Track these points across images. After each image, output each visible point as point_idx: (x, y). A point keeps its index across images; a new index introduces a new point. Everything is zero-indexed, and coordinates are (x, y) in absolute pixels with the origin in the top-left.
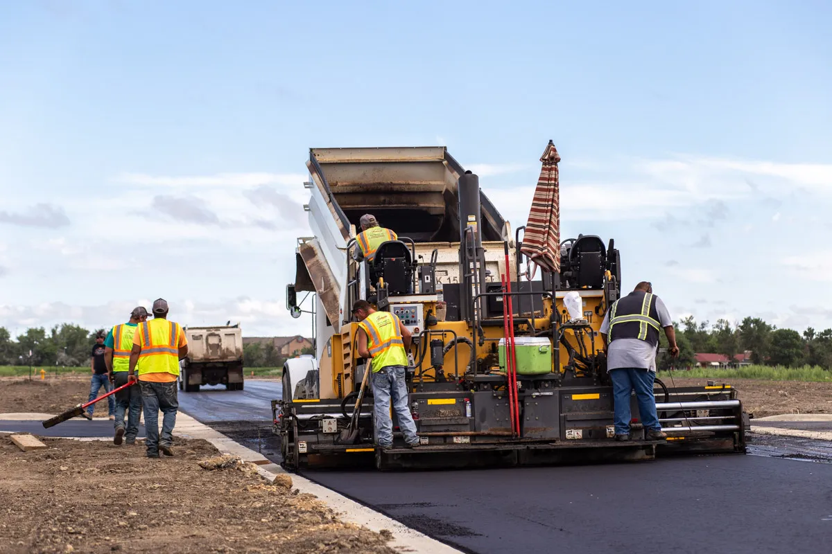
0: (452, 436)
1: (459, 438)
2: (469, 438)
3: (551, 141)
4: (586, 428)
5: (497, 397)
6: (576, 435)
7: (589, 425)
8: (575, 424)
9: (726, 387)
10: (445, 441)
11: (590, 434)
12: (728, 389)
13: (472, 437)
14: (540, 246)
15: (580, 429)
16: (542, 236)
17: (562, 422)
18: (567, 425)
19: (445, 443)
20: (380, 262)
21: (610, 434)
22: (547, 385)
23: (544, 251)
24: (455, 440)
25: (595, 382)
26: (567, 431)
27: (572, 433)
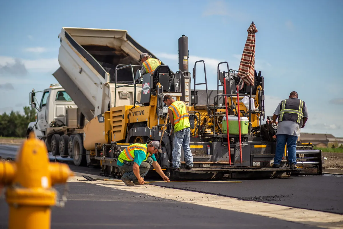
0: (202, 164)
1: (206, 165)
2: (210, 165)
3: (253, 22)
4: (262, 161)
5: (224, 145)
6: (257, 165)
7: (263, 160)
8: (257, 159)
9: (310, 144)
10: (199, 166)
11: (263, 164)
12: (311, 145)
13: (212, 165)
14: (246, 72)
15: (259, 161)
16: (247, 67)
17: (251, 158)
18: (254, 160)
19: (199, 167)
20: (157, 75)
21: (272, 164)
22: (245, 140)
23: (247, 75)
24: (204, 166)
25: (261, 139)
26: (253, 163)
27: (256, 164)
